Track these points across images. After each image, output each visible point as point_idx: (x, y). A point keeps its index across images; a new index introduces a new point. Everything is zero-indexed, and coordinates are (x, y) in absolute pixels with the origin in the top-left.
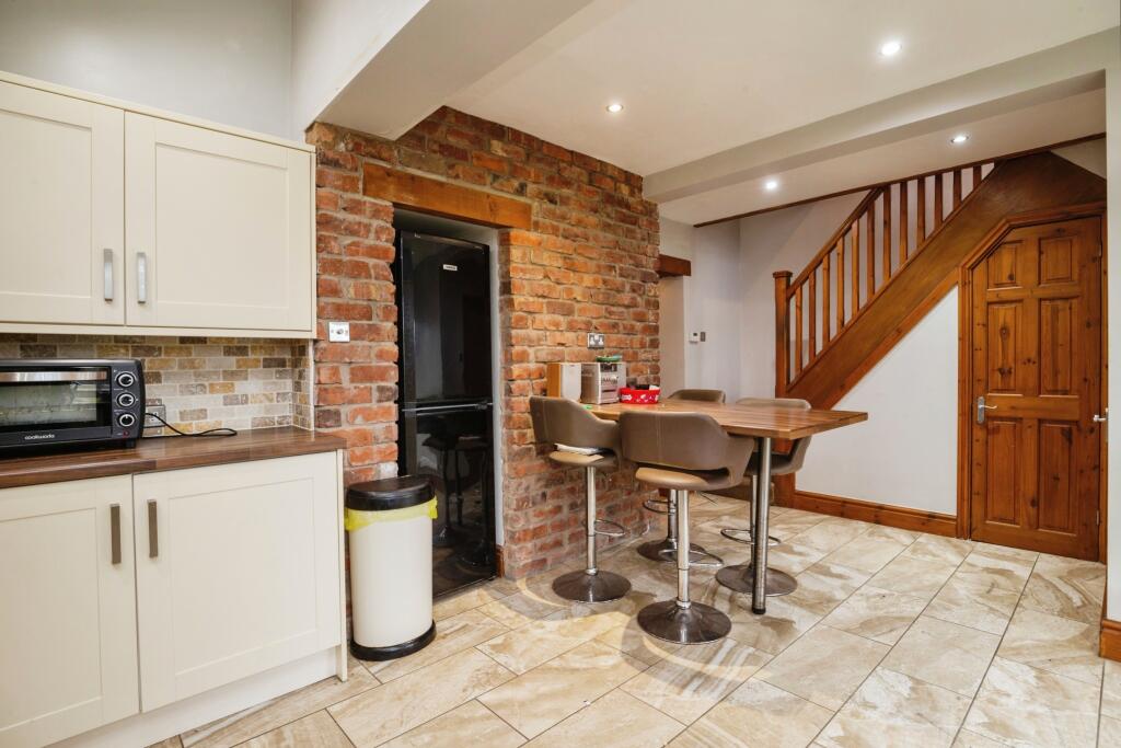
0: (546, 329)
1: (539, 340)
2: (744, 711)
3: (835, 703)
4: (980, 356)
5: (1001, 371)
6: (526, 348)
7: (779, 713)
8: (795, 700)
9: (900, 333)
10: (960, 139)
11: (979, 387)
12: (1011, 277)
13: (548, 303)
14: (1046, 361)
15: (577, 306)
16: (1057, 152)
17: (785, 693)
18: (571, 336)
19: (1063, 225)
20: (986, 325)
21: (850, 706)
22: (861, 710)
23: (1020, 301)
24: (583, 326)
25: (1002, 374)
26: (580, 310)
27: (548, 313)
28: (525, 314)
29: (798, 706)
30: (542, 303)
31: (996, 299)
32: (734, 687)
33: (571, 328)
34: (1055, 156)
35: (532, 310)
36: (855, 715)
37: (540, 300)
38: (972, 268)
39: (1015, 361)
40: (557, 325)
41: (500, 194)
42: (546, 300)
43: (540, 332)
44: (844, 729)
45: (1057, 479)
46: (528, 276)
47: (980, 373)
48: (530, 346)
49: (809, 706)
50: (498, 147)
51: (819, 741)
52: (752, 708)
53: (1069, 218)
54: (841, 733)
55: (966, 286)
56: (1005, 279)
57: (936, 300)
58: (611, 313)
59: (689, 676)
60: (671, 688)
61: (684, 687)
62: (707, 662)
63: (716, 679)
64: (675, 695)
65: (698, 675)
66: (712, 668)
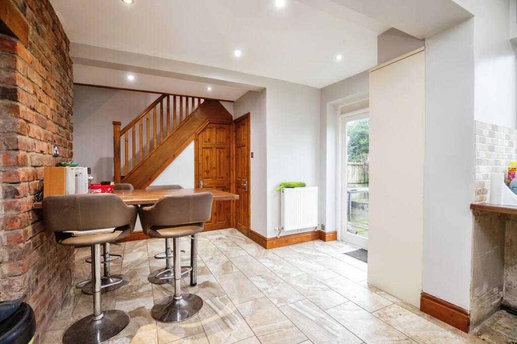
0: (35, 138)
2: (254, 316)
4: (201, 166)
5: (206, 171)
8: (255, 302)
9: (174, 157)
10: (209, 89)
11: (200, 178)
12: (209, 140)
13: (36, 116)
14: (218, 168)
15: (48, 122)
16: (221, 102)
17: (250, 302)
18: (45, 145)
19: (222, 125)
20: (202, 155)
21: (264, 293)
23: (211, 148)
25: (207, 172)
27: (36, 124)
30: (33, 115)
31: (205, 147)
32: (238, 312)
33: (46, 139)
34: (220, 104)
35: (28, 120)
37: (33, 112)
38: (198, 135)
39: (210, 168)
40: (40, 135)
45: (221, 205)
47: (201, 173)
52: (253, 313)
53: (223, 124)
55: (196, 140)
56: (207, 140)
57: (187, 145)
58: (59, 131)
59: (223, 323)
60: (225, 330)
61: (228, 326)
62: (216, 313)
63: (229, 315)
64: (232, 332)
65: (223, 319)
66: (221, 313)
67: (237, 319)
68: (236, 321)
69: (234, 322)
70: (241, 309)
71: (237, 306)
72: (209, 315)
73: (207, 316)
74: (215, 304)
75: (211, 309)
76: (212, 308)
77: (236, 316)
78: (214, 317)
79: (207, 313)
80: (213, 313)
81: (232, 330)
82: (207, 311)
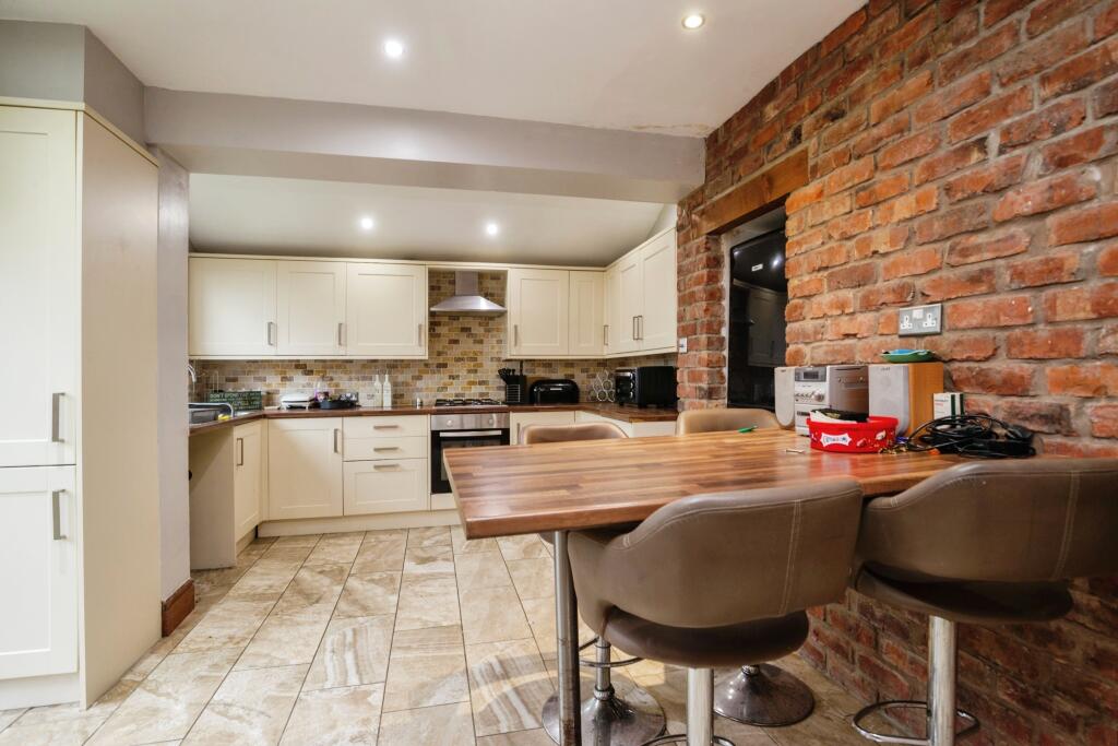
0: (825, 316)
1: (816, 333)
2: (445, 672)
3: (388, 720)
6: (801, 346)
7: (423, 686)
8: (419, 703)
13: (831, 275)
15: (881, 263)
17: (431, 703)
18: (866, 318)
21: (373, 727)
22: (363, 729)
24: (890, 298)
26: (887, 269)
27: (830, 290)
28: (801, 301)
29: (413, 699)
30: (821, 280)
32: (471, 684)
33: (868, 305)
35: (807, 293)
36: (366, 722)
37: (820, 275)
40: (842, 306)
41: (777, 162)
42: (826, 273)
43: (819, 321)
44: (370, 704)
46: (804, 249)
48: (807, 343)
49: (405, 705)
50: (771, 111)
51: (382, 685)
52: (443, 677)
54: (370, 699)
58: (965, 253)
59: (509, 669)
60: (507, 657)
61: (501, 663)
62: (516, 690)
63: (491, 681)
64: (498, 653)
65: (506, 675)
66: (507, 687)
67: (481, 672)
68: (483, 669)
69: (488, 667)
70: (461, 690)
71: (467, 698)
72: (532, 688)
73: (536, 687)
74: (514, 711)
75: (526, 700)
76: (523, 701)
77: (478, 678)
78: (522, 682)
79: (535, 693)
80: (524, 691)
81: (497, 657)
82: (534, 696)
